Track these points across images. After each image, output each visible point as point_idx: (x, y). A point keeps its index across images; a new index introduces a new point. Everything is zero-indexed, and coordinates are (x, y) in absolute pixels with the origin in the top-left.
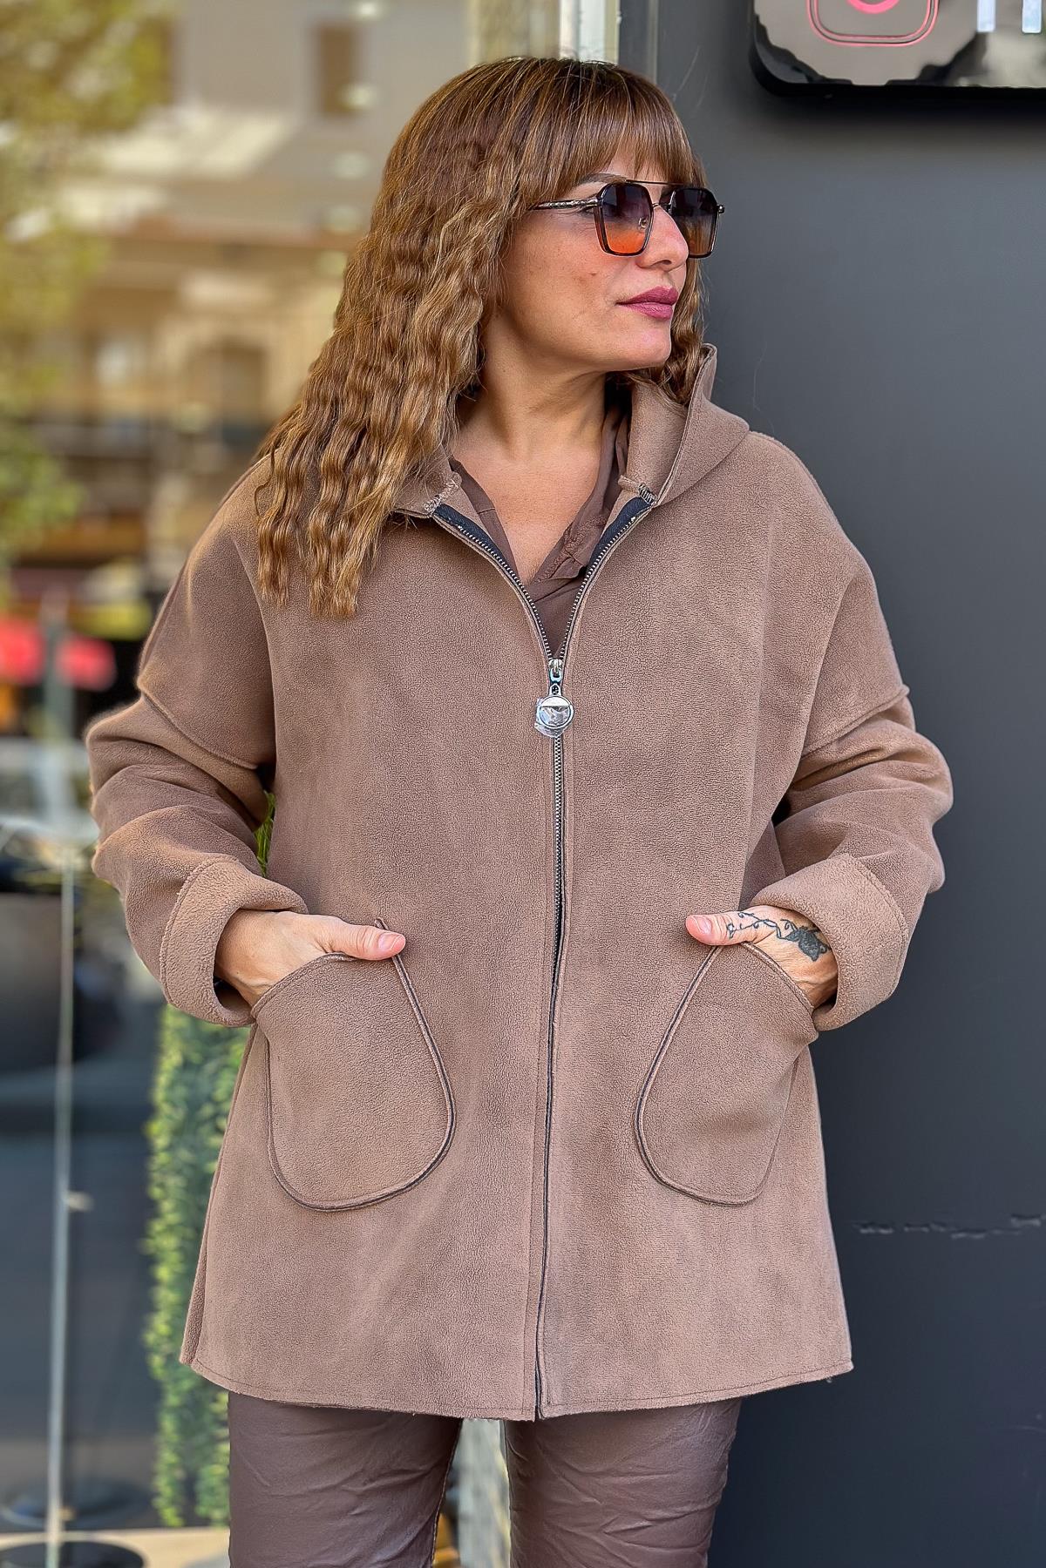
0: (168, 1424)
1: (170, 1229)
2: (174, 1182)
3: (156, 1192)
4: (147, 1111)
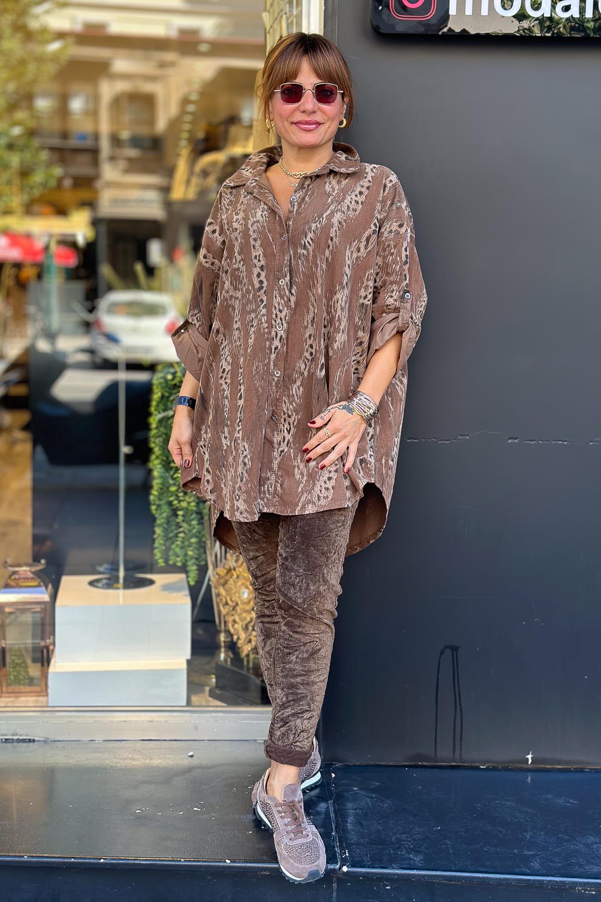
0: (158, 531)
1: (157, 457)
2: (158, 440)
3: (152, 445)
4: (150, 414)
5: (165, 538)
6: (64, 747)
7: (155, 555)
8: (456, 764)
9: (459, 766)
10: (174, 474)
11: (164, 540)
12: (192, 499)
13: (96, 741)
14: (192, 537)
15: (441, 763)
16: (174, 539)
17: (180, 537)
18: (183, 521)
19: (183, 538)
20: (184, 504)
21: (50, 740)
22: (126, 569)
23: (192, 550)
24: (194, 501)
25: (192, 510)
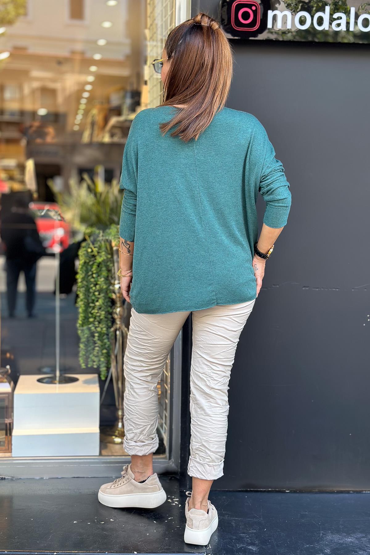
0: (82, 346)
1: (82, 300)
2: (83, 290)
3: (78, 292)
4: (76, 273)
5: (85, 351)
6: (24, 483)
7: (79, 361)
8: (271, 490)
9: (274, 491)
10: (92, 310)
11: (85, 352)
12: (104, 326)
13: (44, 479)
14: (103, 350)
15: (262, 489)
16: (92, 351)
17: (96, 350)
18: (98, 340)
19: (98, 350)
20: (99, 329)
21: (15, 478)
22: (60, 371)
23: (103, 358)
24: (105, 327)
25: (104, 333)
